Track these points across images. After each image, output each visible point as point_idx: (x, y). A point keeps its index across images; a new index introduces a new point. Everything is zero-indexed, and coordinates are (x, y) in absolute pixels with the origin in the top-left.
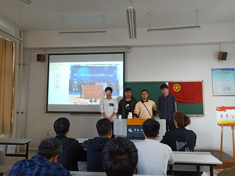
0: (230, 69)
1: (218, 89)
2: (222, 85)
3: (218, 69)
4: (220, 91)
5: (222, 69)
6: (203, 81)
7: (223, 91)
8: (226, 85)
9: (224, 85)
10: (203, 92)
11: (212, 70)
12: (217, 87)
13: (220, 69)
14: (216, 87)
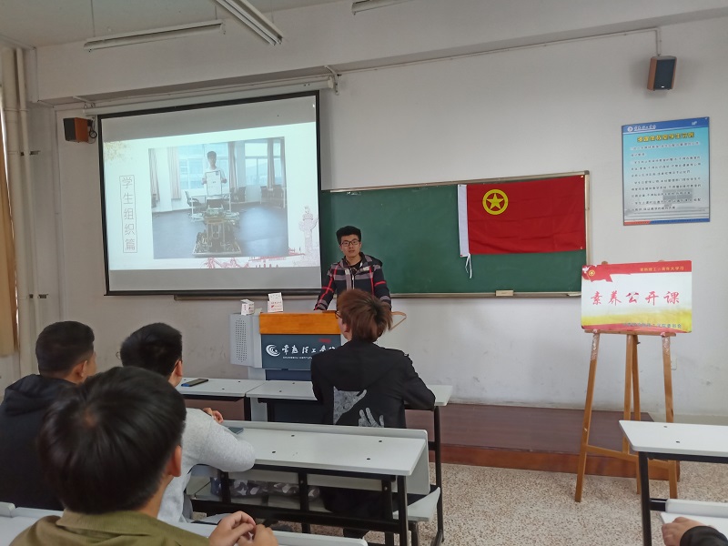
0: (694, 120)
1: (643, 200)
2: (659, 184)
3: (647, 125)
4: (650, 206)
5: (662, 125)
6: (587, 172)
7: (661, 206)
8: (676, 184)
9: (667, 184)
10: (586, 212)
11: (624, 128)
12: (642, 192)
13: (653, 124)
14: (635, 193)
